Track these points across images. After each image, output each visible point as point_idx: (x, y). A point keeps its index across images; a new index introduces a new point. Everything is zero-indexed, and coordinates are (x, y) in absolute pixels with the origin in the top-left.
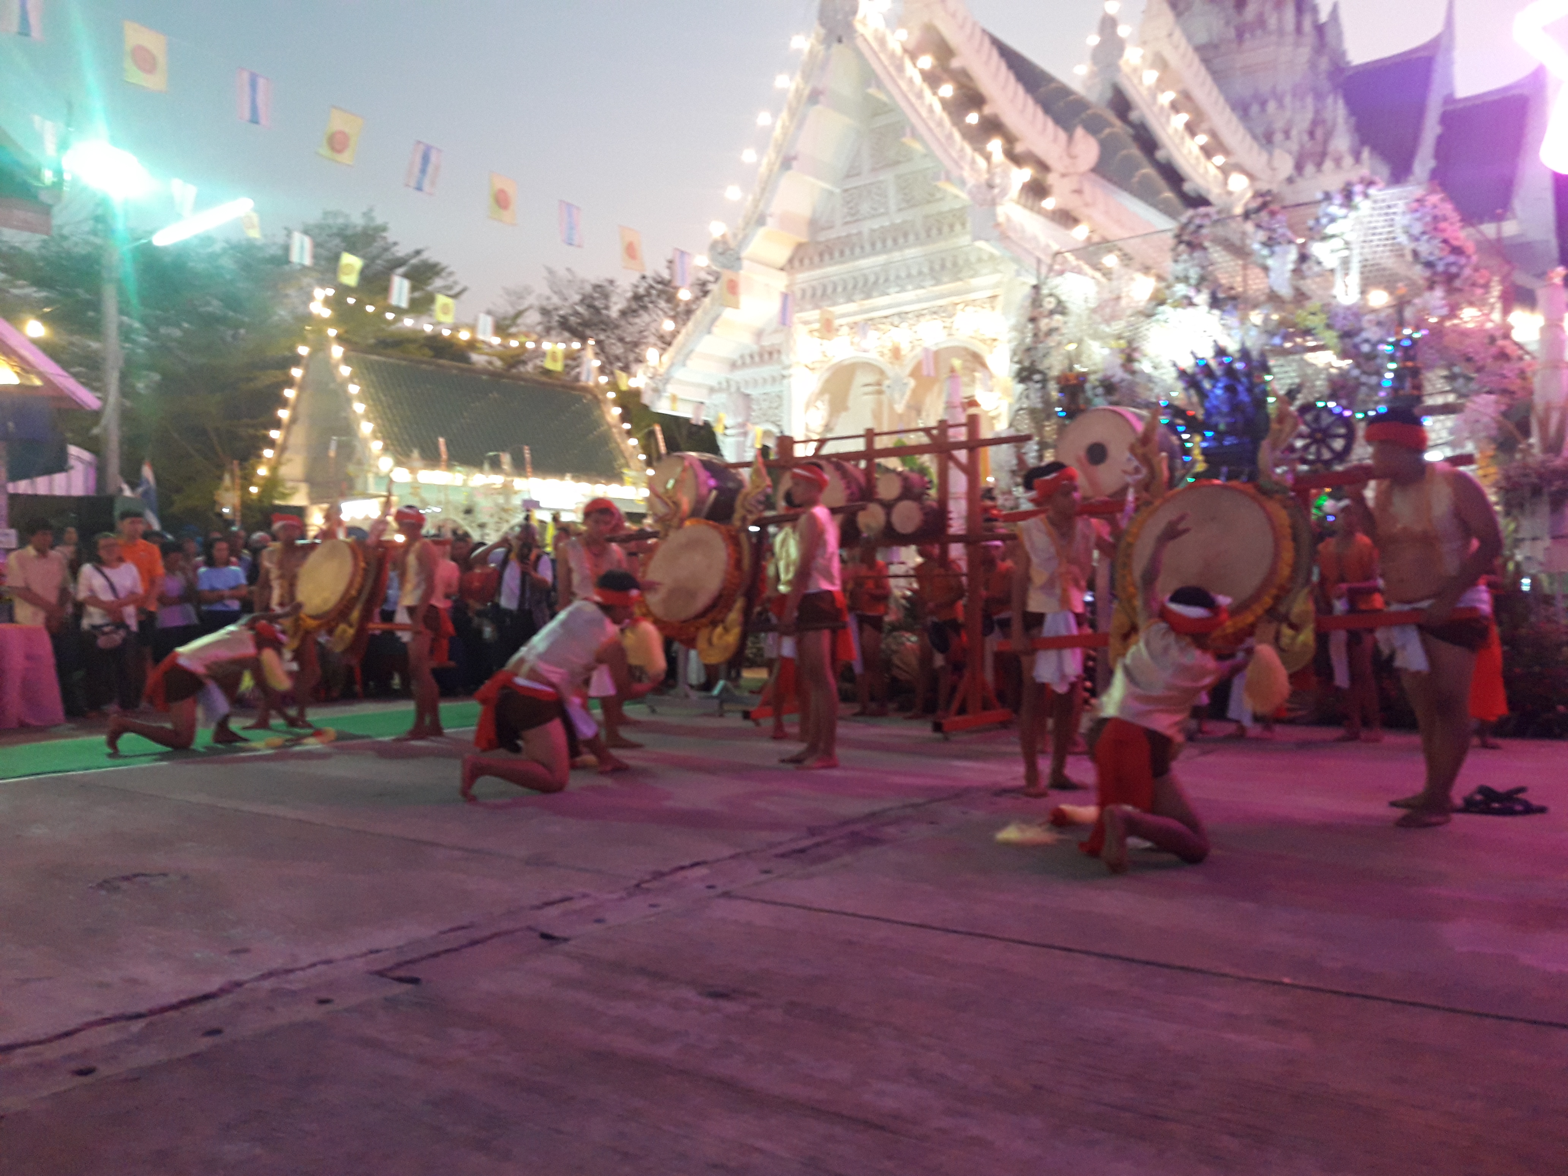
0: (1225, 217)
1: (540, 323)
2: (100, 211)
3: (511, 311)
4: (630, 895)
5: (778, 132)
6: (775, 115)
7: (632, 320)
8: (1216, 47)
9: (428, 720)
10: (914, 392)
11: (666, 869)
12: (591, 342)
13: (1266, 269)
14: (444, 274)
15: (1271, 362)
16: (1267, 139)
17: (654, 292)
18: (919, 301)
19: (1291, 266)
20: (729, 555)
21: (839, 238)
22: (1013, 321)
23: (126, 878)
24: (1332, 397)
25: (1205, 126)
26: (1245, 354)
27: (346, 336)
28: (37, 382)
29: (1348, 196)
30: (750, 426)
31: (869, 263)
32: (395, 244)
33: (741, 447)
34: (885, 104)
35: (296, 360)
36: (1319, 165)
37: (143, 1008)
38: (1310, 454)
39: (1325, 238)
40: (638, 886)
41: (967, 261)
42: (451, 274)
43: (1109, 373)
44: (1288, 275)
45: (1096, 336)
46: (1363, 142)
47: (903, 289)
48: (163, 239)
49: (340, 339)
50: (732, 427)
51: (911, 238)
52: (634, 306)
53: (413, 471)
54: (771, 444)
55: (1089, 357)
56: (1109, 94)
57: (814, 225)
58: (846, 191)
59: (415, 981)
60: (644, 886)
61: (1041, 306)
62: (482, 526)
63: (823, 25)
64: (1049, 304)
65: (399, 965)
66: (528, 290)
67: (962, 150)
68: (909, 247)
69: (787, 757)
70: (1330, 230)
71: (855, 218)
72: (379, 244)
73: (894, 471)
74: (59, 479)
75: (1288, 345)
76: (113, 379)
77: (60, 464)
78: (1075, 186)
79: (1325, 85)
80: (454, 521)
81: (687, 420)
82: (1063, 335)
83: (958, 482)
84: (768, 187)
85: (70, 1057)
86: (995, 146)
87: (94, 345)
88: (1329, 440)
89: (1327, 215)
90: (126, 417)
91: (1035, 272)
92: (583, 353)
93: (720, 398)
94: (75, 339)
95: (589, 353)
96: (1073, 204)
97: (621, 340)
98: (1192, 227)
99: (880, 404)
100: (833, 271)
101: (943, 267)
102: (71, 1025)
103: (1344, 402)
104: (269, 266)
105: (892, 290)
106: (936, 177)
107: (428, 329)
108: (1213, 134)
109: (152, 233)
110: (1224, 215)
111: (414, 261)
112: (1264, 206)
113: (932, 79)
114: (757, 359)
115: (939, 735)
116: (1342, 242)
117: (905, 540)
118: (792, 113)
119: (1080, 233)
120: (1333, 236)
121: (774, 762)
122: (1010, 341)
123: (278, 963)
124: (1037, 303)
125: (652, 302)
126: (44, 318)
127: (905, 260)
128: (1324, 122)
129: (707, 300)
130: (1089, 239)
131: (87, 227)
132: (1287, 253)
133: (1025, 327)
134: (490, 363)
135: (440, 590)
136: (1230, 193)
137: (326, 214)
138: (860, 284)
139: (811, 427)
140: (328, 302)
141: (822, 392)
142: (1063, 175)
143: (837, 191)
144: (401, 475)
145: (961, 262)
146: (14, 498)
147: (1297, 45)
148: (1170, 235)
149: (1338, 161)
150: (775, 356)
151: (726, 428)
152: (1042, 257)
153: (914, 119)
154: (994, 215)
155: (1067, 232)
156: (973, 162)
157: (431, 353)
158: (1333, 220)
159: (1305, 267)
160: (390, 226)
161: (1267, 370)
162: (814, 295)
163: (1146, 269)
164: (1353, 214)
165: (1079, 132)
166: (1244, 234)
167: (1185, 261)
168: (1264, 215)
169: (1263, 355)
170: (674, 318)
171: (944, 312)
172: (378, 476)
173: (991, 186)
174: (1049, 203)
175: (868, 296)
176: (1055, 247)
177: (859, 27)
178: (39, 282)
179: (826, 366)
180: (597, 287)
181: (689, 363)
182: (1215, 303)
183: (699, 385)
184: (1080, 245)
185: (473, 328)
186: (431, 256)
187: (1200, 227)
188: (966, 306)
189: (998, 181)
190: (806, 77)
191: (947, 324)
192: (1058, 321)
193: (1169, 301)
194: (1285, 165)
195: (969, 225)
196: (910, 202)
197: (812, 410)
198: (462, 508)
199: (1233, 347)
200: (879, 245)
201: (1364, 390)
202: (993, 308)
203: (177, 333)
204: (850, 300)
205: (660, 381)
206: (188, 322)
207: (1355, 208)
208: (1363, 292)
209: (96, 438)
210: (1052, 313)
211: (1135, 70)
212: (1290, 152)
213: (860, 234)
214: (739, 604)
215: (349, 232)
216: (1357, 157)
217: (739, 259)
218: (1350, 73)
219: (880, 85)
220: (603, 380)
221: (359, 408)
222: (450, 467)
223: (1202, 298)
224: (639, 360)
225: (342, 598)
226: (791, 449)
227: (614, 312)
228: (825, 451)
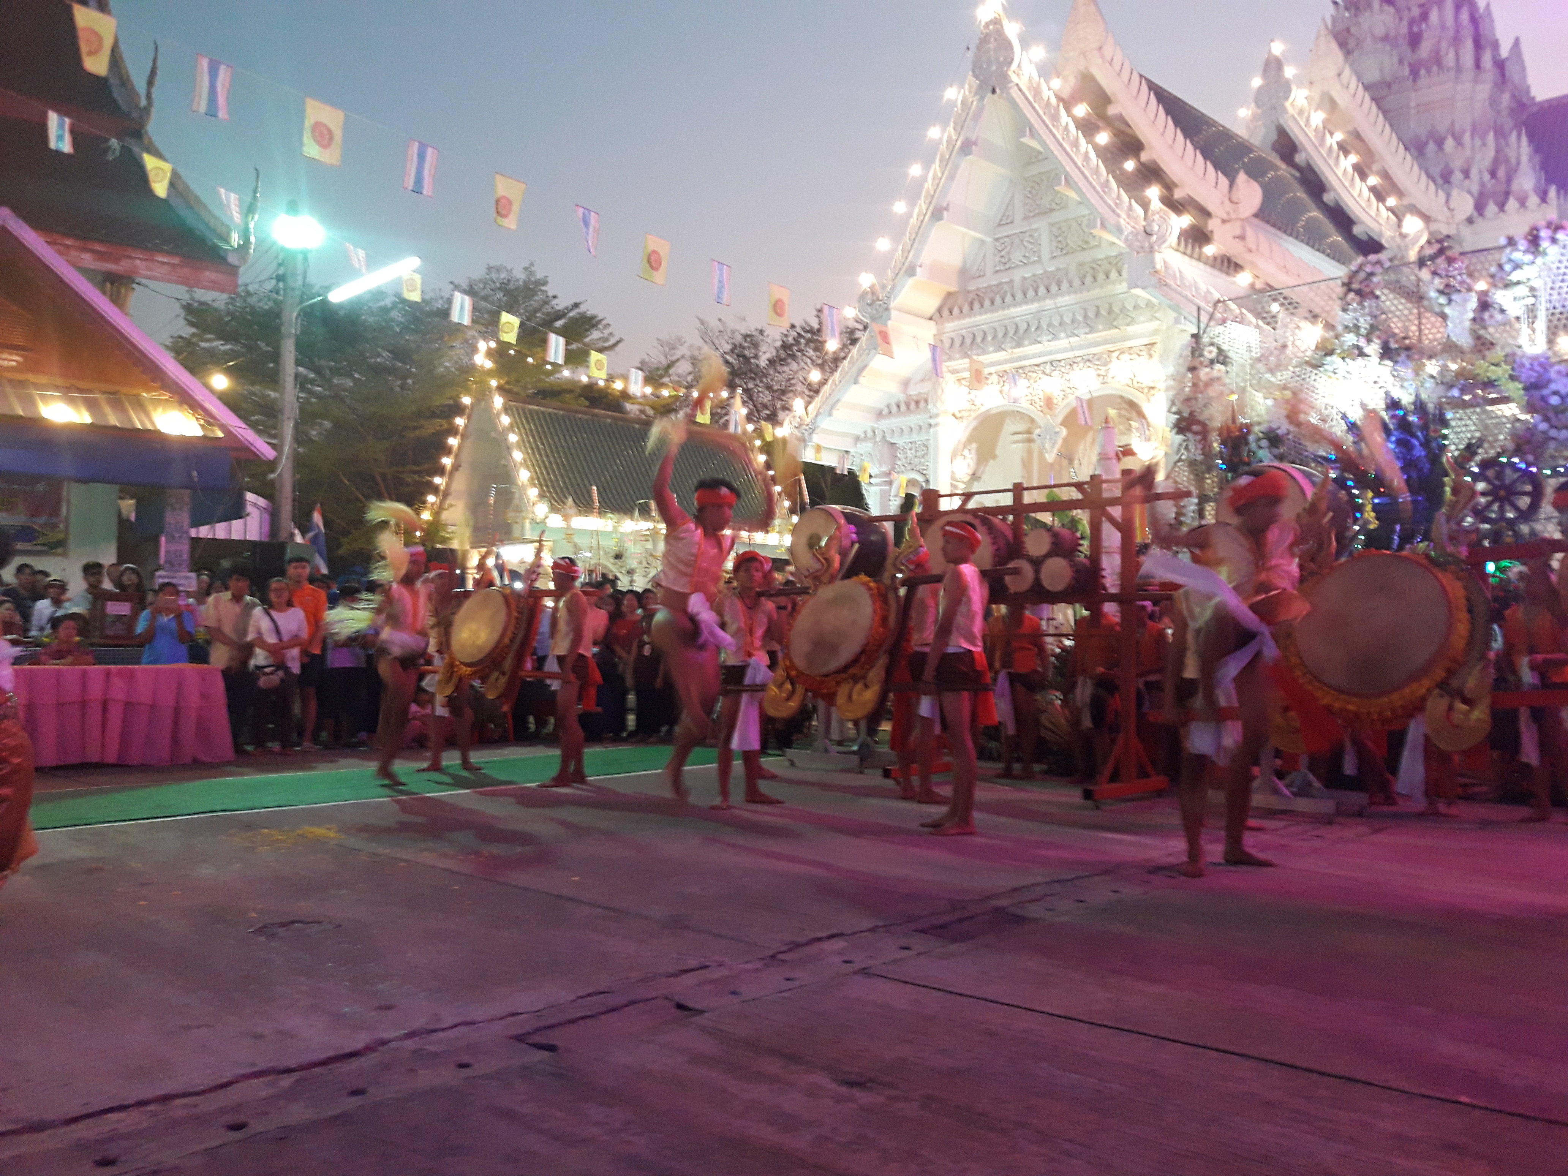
0: (1398, 264)
1: (690, 373)
2: (281, 271)
3: (665, 363)
4: (767, 966)
5: (929, 185)
6: (927, 166)
7: (779, 368)
8: (1389, 85)
9: (572, 766)
10: (1066, 440)
11: (802, 940)
12: (739, 391)
13: (1444, 316)
14: (600, 326)
15: (1449, 415)
16: (1444, 179)
17: (802, 341)
18: (1072, 349)
19: (1471, 315)
20: (875, 611)
21: (990, 286)
22: (1171, 370)
23: (284, 925)
24: (1518, 451)
25: (1375, 167)
26: (1420, 406)
27: (507, 387)
28: (220, 434)
29: (1534, 241)
30: (894, 475)
31: (1020, 311)
32: (555, 297)
33: (885, 497)
34: (1039, 153)
35: (459, 409)
36: (1501, 206)
37: (293, 1063)
38: (1493, 511)
39: (1507, 286)
40: (773, 957)
41: (1123, 309)
42: (607, 326)
43: (1274, 426)
44: (1468, 324)
45: (1259, 387)
46: (1549, 180)
47: (1055, 337)
48: (338, 296)
49: (500, 388)
50: (877, 476)
51: (1065, 286)
52: (783, 354)
53: (566, 518)
54: (916, 492)
55: (1252, 408)
56: (1274, 136)
57: (964, 274)
58: (997, 240)
59: (551, 1048)
60: (781, 956)
61: (1201, 355)
62: (630, 572)
63: (976, 77)
64: (1210, 353)
65: (538, 1030)
66: (680, 341)
67: (1119, 197)
68: (1063, 295)
69: (929, 821)
70: (1515, 277)
71: (1007, 266)
72: (540, 297)
73: (1044, 525)
74: (237, 524)
75: (1467, 398)
76: (288, 430)
77: (237, 512)
78: (1238, 232)
79: (1508, 123)
80: (605, 567)
81: (832, 469)
82: (1224, 385)
83: (1112, 537)
84: (919, 236)
85: (222, 1111)
86: (1154, 192)
87: (273, 394)
88: (1513, 498)
89: (1510, 260)
90: (299, 463)
91: (1195, 321)
92: (732, 401)
93: (865, 447)
94: (256, 388)
95: (738, 401)
96: (1236, 250)
97: (769, 388)
98: (1362, 275)
99: (1030, 452)
100: (982, 319)
101: (1098, 314)
102: (228, 1076)
103: (1530, 458)
104: (436, 319)
105: (1045, 338)
106: (1092, 225)
107: (584, 379)
108: (1385, 175)
109: (328, 289)
110: (1396, 262)
111: (571, 314)
112: (1441, 252)
113: (1088, 128)
114: (903, 407)
115: (1089, 803)
116: (1527, 289)
117: (1054, 598)
118: (944, 163)
119: (1244, 279)
120: (1518, 283)
121: (915, 826)
122: (1167, 389)
123: (419, 1023)
124: (1197, 353)
125: (800, 350)
126: (229, 371)
127: (1057, 308)
128: (1507, 160)
129: (855, 350)
130: (1252, 286)
131: (270, 285)
132: (1465, 301)
133: (1184, 376)
134: (642, 412)
135: (588, 635)
136: (1403, 236)
137: (490, 269)
138: (1011, 332)
139: (957, 476)
140: (490, 354)
141: (969, 441)
142: (1224, 221)
143: (989, 240)
144: (556, 521)
145: (1116, 310)
146: (196, 541)
147: (1476, 81)
148: (1339, 282)
149: (1522, 203)
150: (922, 404)
151: (871, 476)
152: (1202, 304)
153: (1070, 168)
154: (1152, 263)
155: (1230, 279)
156: (1130, 208)
157: (587, 403)
158: (1517, 266)
159: (1486, 316)
160: (549, 279)
161: (1445, 423)
162: (962, 344)
163: (1314, 317)
164: (1539, 260)
165: (1242, 177)
166: (1419, 280)
167: (1355, 310)
168: (1441, 262)
169: (1440, 407)
170: (821, 367)
171: (1098, 359)
172: (534, 521)
173: (1148, 234)
174: (1210, 250)
175: (1019, 345)
176: (1217, 296)
177: (1014, 78)
178: (225, 337)
179: (974, 415)
180: (746, 336)
181: (835, 412)
182: (1387, 353)
183: (844, 435)
184: (1242, 293)
185: (625, 378)
186: (589, 308)
187: (1371, 274)
188: (1122, 353)
189: (1156, 228)
190: (960, 127)
191: (1102, 372)
192: (1219, 371)
193: (1339, 351)
194: (1464, 204)
195: (1125, 273)
196: (1064, 249)
197: (959, 459)
198: (613, 553)
199: (1406, 399)
200: (1031, 294)
201: (1552, 445)
202: (1151, 356)
203: (349, 383)
204: (1000, 349)
205: (807, 431)
206: (359, 373)
207: (1544, 253)
208: (1551, 342)
209: (272, 483)
210: (1212, 362)
211: (1301, 112)
212: (1470, 192)
213: (1011, 281)
214: (882, 661)
215: (511, 286)
216: (1544, 198)
217: (887, 309)
218: (1535, 109)
219: (1033, 134)
220: (750, 427)
221: (518, 456)
222: (601, 514)
223: (1373, 349)
224: (786, 408)
225: (496, 647)
226: (936, 504)
227: (763, 362)
228: (972, 505)
